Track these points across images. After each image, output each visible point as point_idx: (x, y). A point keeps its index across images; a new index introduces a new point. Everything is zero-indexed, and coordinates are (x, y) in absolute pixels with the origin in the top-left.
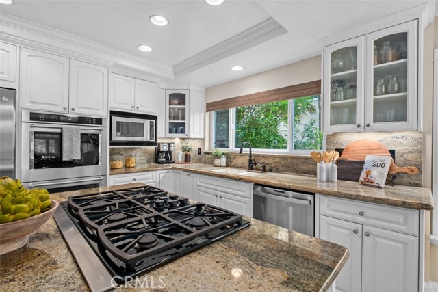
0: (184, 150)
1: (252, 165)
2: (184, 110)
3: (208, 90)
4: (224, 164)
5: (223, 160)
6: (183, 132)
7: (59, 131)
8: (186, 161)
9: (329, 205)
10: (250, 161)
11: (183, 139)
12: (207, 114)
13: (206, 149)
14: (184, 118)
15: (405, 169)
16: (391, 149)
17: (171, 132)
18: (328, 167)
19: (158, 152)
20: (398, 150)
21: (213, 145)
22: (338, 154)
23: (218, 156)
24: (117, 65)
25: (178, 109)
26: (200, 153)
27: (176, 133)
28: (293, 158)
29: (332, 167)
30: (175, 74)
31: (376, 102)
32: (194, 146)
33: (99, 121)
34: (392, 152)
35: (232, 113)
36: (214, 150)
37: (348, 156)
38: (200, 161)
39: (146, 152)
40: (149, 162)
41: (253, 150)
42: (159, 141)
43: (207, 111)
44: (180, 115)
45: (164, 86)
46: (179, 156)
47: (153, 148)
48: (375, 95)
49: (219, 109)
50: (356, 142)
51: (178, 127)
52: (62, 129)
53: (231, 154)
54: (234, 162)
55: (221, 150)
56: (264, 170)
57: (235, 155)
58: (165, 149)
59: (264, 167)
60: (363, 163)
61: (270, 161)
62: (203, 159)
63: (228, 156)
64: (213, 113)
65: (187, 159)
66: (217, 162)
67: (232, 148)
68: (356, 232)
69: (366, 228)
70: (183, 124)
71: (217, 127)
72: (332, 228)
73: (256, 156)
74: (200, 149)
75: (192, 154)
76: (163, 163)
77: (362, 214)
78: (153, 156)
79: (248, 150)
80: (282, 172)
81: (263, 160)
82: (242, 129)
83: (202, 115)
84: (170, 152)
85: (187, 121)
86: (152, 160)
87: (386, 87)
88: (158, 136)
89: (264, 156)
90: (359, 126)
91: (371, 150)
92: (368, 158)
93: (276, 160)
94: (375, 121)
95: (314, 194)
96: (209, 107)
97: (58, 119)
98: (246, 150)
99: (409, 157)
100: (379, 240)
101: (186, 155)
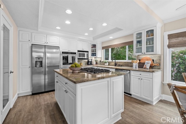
0: (96, 61)
1: (116, 65)
2: (96, 49)
3: (103, 43)
4: (108, 65)
5: (107, 64)
6: (95, 55)
7: (67, 56)
8: (96, 64)
9: (133, 73)
10: (115, 64)
11: (95, 58)
12: (102, 50)
13: (102, 61)
14: (95, 52)
15: (156, 65)
16: (153, 59)
17: (92, 56)
18: (135, 64)
19: (88, 62)
20: (155, 59)
21: (104, 59)
22: (139, 61)
23: (106, 63)
24: (79, 39)
25: (94, 49)
26: (100, 62)
27: (93, 56)
28: (127, 62)
29: (136, 64)
30: (93, 39)
31: (147, 47)
32: (99, 60)
33: (75, 53)
34: (153, 60)
35: (110, 50)
36: (105, 61)
37: (142, 61)
38: (100, 64)
39: (85, 61)
40: (86, 65)
41: (116, 61)
42: (89, 58)
43: (102, 49)
44: (94, 51)
45: (90, 43)
46: (94, 63)
47: (87, 60)
48: (147, 45)
49: (106, 49)
50: (144, 57)
51: (94, 54)
52: (68, 56)
53: (110, 62)
54: (111, 64)
55: (107, 61)
56: (119, 66)
57: (111, 62)
58: (90, 61)
59: (119, 65)
60: (145, 63)
61: (121, 64)
62: (101, 64)
63: (109, 62)
64: (104, 50)
65: (97, 63)
66: (105, 64)
67: (110, 60)
68: (139, 79)
69: (142, 78)
70: (96, 53)
71: (105, 54)
72: (134, 79)
73: (117, 62)
74: (100, 61)
75: (98, 62)
76: (90, 65)
77: (140, 74)
78: (87, 62)
79: (115, 61)
80: (124, 66)
81: (119, 63)
82: (114, 54)
83: (101, 50)
84: (92, 62)
85: (96, 52)
86: (87, 64)
87: (149, 43)
88: (89, 57)
89: (119, 62)
90: (142, 53)
91: (147, 60)
92: (146, 62)
93: (123, 63)
94: (146, 52)
95: (130, 70)
96: (103, 48)
97: (67, 53)
98: (114, 61)
99: (157, 61)
100: (145, 80)
101: (96, 62)
